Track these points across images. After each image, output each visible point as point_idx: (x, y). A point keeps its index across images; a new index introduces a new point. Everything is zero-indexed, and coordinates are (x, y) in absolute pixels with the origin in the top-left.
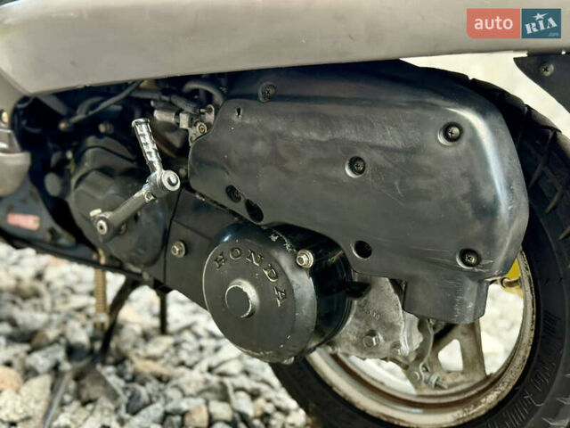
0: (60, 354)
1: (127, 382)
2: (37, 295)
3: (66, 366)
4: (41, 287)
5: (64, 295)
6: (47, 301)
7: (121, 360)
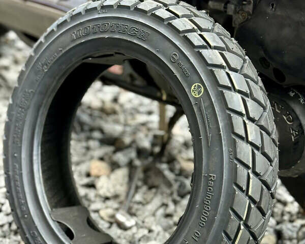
0: (133, 154)
1: (177, 175)
2: (114, 112)
3: (137, 163)
4: (117, 108)
5: (132, 114)
6: (121, 117)
7: (171, 161)
